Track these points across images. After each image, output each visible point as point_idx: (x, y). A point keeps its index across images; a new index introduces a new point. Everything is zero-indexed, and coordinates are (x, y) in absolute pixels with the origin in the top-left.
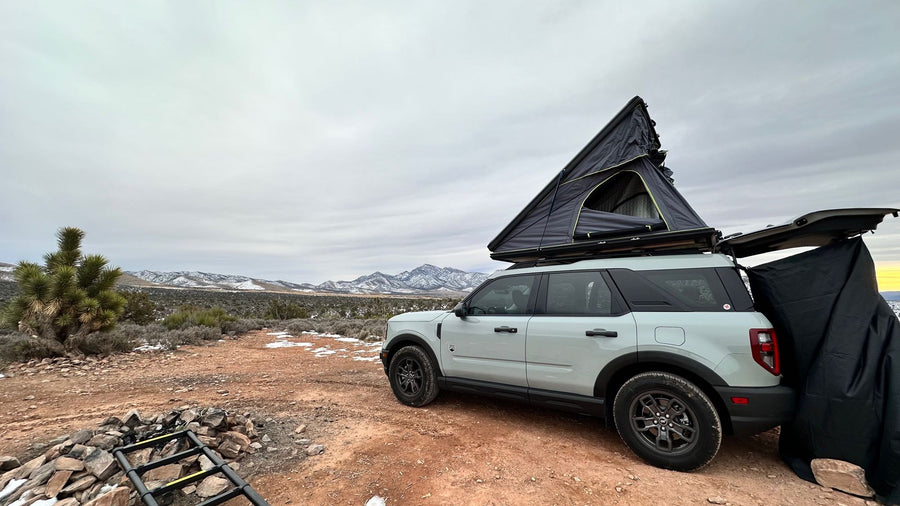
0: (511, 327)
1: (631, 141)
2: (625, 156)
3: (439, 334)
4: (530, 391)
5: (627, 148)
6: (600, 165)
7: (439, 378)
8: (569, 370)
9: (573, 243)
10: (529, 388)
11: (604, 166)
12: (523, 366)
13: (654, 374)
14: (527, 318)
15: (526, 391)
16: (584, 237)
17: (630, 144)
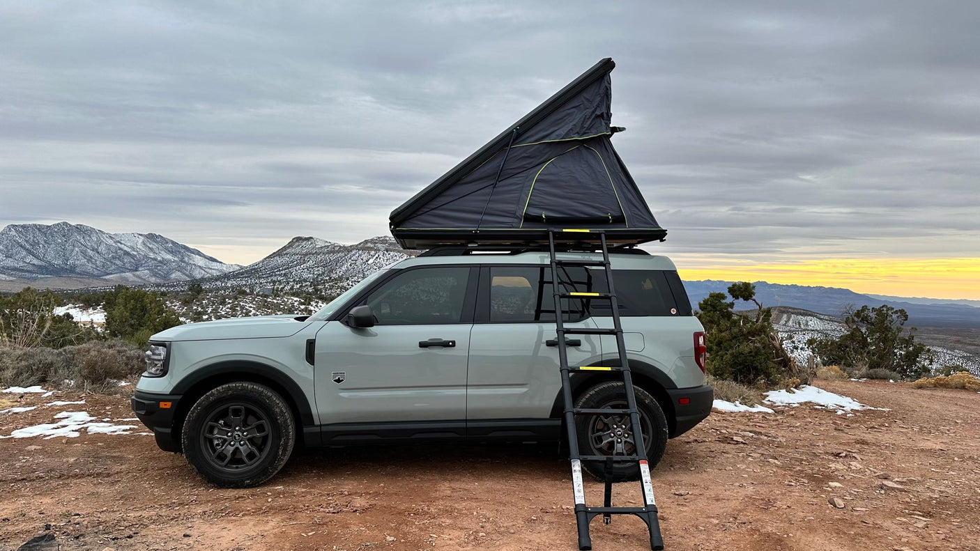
0: (445, 338)
1: (598, 113)
2: (589, 128)
3: (310, 356)
4: (470, 425)
5: (594, 119)
6: (562, 132)
7: (306, 430)
8: (524, 390)
9: (521, 227)
10: (466, 421)
11: (567, 135)
12: (462, 391)
13: (614, 384)
14: (468, 327)
15: (464, 425)
16: (537, 220)
17: (597, 116)
